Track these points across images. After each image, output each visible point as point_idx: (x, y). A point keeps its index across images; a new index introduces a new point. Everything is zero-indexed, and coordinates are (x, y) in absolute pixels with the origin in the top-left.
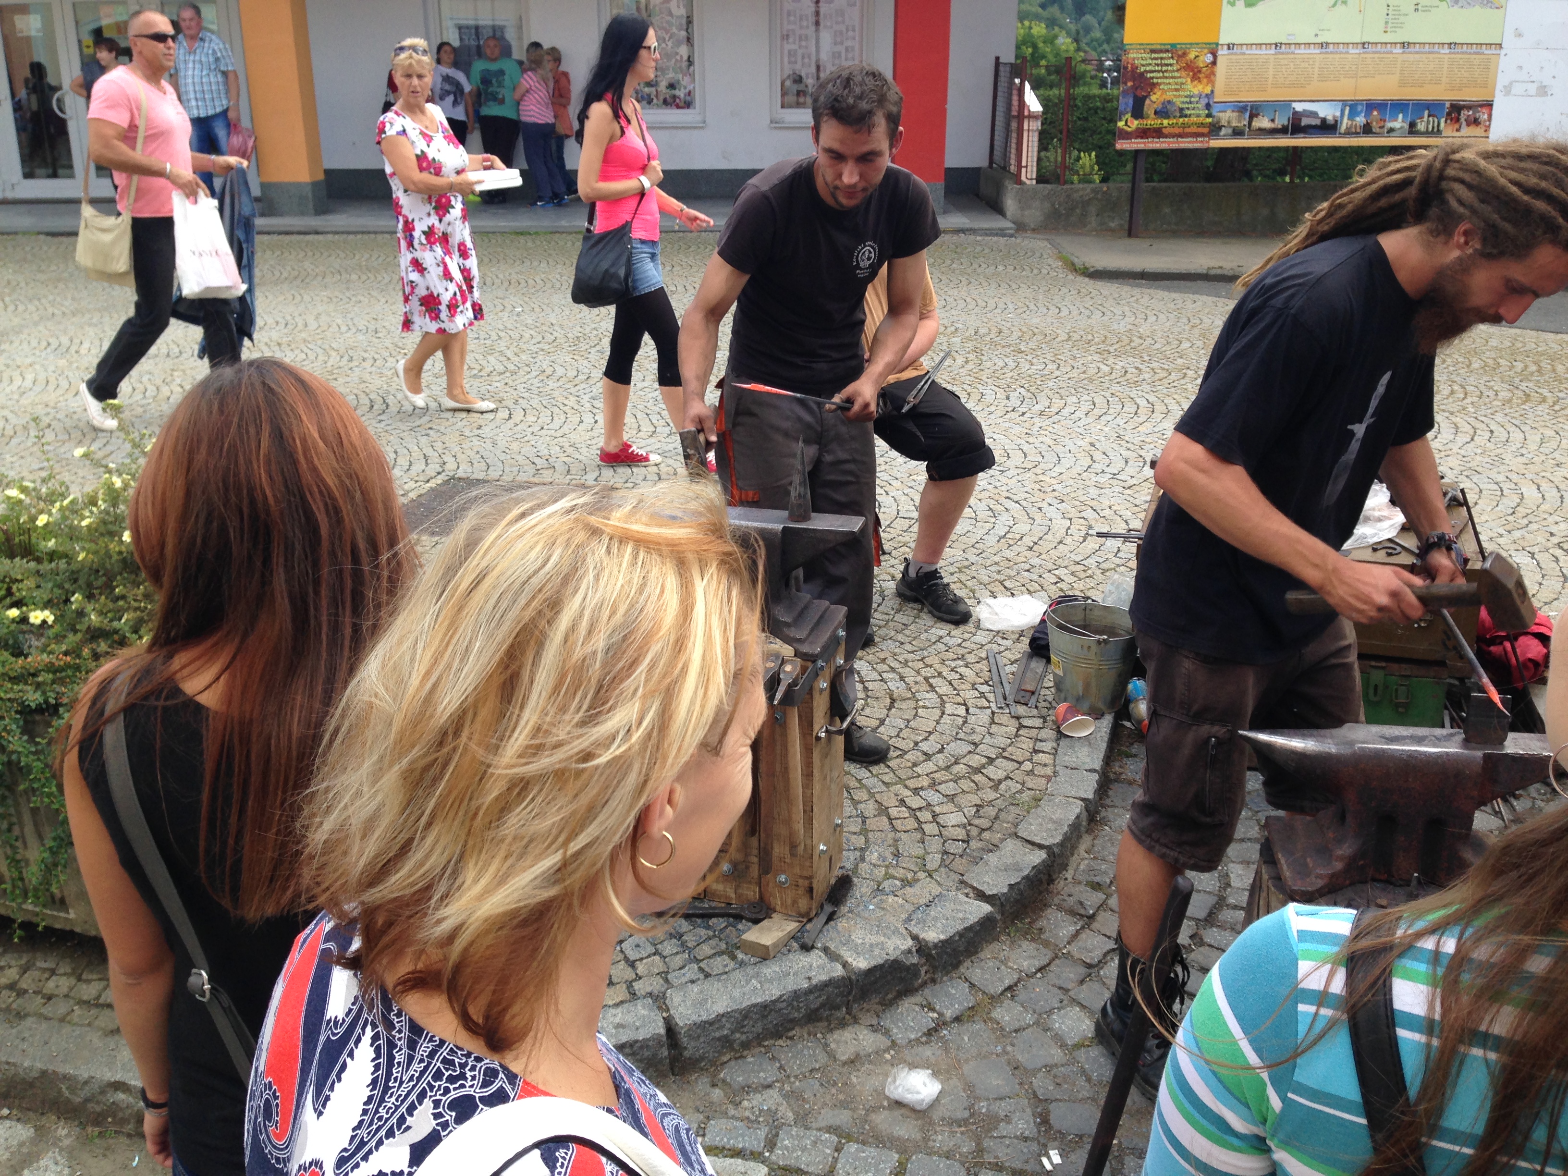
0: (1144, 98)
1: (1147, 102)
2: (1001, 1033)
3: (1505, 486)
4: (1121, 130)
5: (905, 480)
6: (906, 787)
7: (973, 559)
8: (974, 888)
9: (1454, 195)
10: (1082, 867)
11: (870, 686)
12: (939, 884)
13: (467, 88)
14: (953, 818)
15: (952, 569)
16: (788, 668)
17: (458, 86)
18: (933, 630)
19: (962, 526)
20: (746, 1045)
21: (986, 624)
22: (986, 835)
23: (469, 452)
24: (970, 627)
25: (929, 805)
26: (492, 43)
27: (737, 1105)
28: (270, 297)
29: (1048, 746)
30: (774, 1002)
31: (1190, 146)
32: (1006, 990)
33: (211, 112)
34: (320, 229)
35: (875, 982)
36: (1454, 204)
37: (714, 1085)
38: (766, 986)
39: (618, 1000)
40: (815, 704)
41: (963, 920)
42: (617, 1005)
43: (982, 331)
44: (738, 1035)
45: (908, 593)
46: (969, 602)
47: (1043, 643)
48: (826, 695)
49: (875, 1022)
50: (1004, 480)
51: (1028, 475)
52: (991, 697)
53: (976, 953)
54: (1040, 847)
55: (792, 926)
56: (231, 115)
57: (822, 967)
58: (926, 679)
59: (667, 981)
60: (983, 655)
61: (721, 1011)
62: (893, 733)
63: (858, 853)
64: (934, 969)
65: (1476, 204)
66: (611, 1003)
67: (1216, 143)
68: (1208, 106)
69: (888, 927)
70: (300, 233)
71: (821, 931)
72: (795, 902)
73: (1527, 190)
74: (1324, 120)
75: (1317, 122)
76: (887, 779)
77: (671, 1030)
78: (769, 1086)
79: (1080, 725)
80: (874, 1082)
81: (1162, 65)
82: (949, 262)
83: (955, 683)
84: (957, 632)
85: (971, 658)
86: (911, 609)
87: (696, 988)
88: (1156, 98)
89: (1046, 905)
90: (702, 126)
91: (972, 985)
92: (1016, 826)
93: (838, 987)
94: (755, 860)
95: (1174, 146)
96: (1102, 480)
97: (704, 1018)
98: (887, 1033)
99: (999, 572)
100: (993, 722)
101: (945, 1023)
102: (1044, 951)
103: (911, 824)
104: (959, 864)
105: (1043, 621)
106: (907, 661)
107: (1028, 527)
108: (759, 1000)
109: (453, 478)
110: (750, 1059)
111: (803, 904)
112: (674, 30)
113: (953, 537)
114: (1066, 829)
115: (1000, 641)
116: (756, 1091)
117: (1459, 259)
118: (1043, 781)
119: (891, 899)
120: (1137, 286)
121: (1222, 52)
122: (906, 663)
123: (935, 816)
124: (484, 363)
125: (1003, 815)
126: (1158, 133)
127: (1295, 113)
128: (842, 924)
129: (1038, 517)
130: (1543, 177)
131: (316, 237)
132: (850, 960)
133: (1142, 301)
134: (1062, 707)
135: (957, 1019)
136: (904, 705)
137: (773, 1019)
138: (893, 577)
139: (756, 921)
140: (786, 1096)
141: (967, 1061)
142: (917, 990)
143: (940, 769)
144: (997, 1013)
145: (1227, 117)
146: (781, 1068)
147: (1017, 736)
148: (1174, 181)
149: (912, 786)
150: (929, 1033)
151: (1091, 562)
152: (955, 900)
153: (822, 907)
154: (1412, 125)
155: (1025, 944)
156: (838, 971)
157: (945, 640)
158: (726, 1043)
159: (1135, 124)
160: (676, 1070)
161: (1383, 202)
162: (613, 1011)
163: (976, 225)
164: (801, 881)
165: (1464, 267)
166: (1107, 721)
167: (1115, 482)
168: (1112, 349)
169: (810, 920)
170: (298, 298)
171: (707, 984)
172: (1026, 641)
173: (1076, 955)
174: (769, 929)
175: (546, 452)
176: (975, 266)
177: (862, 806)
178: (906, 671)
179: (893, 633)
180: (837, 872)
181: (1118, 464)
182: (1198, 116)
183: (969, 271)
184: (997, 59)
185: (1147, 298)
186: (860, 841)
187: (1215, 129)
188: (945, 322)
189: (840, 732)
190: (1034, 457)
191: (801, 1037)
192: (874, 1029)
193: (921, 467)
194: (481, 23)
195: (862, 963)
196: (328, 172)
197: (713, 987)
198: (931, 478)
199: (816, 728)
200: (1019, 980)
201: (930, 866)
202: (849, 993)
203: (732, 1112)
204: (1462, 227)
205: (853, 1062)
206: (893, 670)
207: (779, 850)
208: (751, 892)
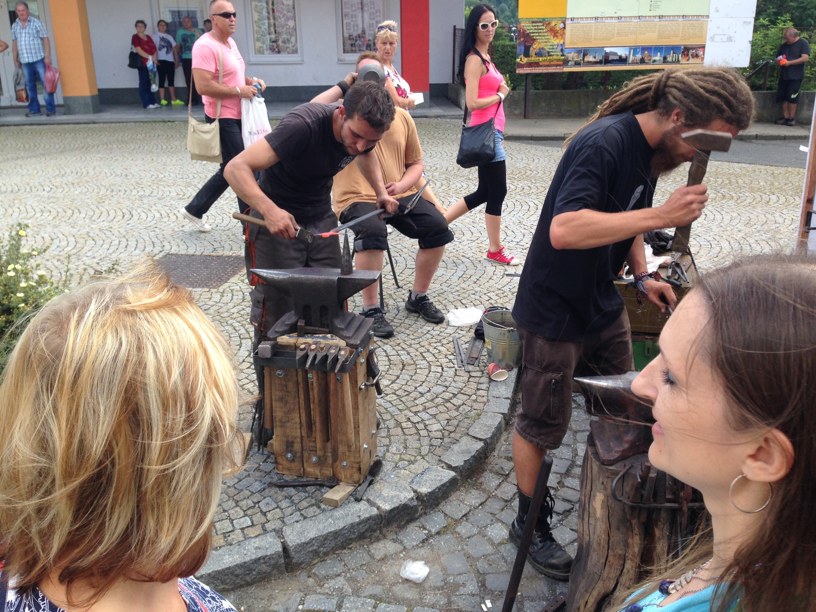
0: (529, 47)
1: (531, 49)
2: (461, 539)
3: (713, 243)
4: (518, 63)
5: (410, 248)
6: (411, 411)
7: (445, 289)
8: (446, 464)
9: (671, 94)
10: (502, 449)
11: (391, 358)
12: (428, 462)
13: (174, 44)
14: (435, 427)
15: (434, 295)
16: (342, 353)
17: (169, 43)
18: (425, 327)
19: (439, 272)
20: (326, 554)
21: (452, 323)
22: (452, 435)
23: (177, 240)
24: (444, 325)
25: (423, 420)
26: (187, 20)
27: (321, 586)
28: (68, 158)
29: (484, 386)
30: (341, 530)
31: (554, 71)
32: (463, 516)
33: (35, 60)
34: (96, 121)
35: (394, 516)
36: (671, 99)
37: (309, 577)
38: (337, 522)
39: (257, 534)
40: (358, 370)
41: (440, 480)
42: (256, 537)
43: (450, 169)
44: (322, 549)
45: (412, 308)
46: (443, 312)
47: (481, 332)
48: (364, 366)
49: (395, 537)
50: (461, 247)
51: (474, 244)
52: (455, 361)
53: (448, 497)
54: (481, 440)
55: (350, 489)
56: (46, 61)
57: (366, 510)
58: (421, 353)
59: (283, 522)
60: (451, 339)
61: (312, 537)
62: (404, 382)
63: (385, 448)
64: (426, 507)
65: (683, 98)
66: (253, 536)
67: (566, 69)
68: (562, 50)
69: (401, 487)
70: (85, 123)
71: (366, 490)
72: (352, 476)
73: (708, 91)
74: (620, 57)
75: (617, 58)
76: (400, 407)
77: (285, 548)
78: (339, 575)
79: (501, 374)
80: (394, 569)
81: (538, 29)
82: (432, 133)
83: (436, 355)
84: (437, 328)
85: (445, 342)
86: (413, 317)
87: (299, 525)
88: (535, 47)
89: (484, 470)
90: (301, 63)
91: (446, 515)
92: (468, 429)
93: (375, 520)
94: (329, 454)
95: (545, 71)
96: (511, 246)
97: (303, 541)
98: (401, 543)
99: (459, 295)
100: (456, 375)
101: (432, 536)
102: (483, 494)
103: (413, 431)
104: (439, 451)
105: (481, 321)
106: (411, 344)
107: (474, 271)
108: (333, 530)
109: (168, 254)
110: (329, 561)
111: (356, 476)
112: (285, 12)
113: (434, 277)
114: (493, 429)
115: (460, 332)
116: (332, 578)
117: (674, 128)
118: (482, 405)
119: (403, 471)
120: (529, 144)
121: (568, 22)
122: (410, 346)
123: (426, 426)
124: (186, 191)
125: (461, 424)
126: (537, 64)
127: (606, 53)
128: (377, 486)
129: (479, 266)
130: (716, 84)
131: (94, 125)
132: (381, 505)
133: (531, 152)
134: (491, 366)
135: (438, 533)
136: (409, 368)
137: (341, 539)
138: (404, 300)
139: (331, 487)
140: (348, 580)
141: (443, 555)
142: (417, 519)
143: (429, 401)
144: (459, 529)
145: (572, 56)
146: (345, 565)
147: (468, 381)
148: (547, 89)
149: (414, 411)
150: (423, 542)
151: (506, 289)
152: (436, 471)
153: (366, 478)
154: (665, 58)
155: (473, 491)
156: (375, 511)
157: (431, 332)
158: (316, 553)
159: (525, 60)
160: (289, 570)
161: (636, 99)
162: (254, 540)
163: (447, 113)
164: (354, 465)
165: (677, 132)
166: (514, 372)
167: (518, 246)
168: (516, 177)
169: (360, 485)
170: (84, 158)
171: (305, 523)
172: (473, 331)
173: (500, 496)
174: (338, 491)
175: (219, 239)
176: (446, 135)
177: (387, 422)
178: (411, 350)
179: (403, 330)
180: (374, 459)
181: (519, 237)
182: (557, 55)
183: (443, 137)
184: (455, 26)
185: (534, 149)
186: (387, 441)
187: (566, 62)
188: (431, 164)
189: (372, 385)
190: (477, 234)
191: (356, 547)
192: (395, 541)
193: (416, 241)
194: (181, 9)
195: (387, 507)
196: (100, 90)
197: (308, 524)
198: (421, 247)
199: (359, 383)
200: (470, 511)
201: (423, 453)
202: (381, 523)
203: (319, 590)
204: (675, 111)
205: (384, 559)
206: (404, 349)
207: (341, 449)
208: (328, 472)
